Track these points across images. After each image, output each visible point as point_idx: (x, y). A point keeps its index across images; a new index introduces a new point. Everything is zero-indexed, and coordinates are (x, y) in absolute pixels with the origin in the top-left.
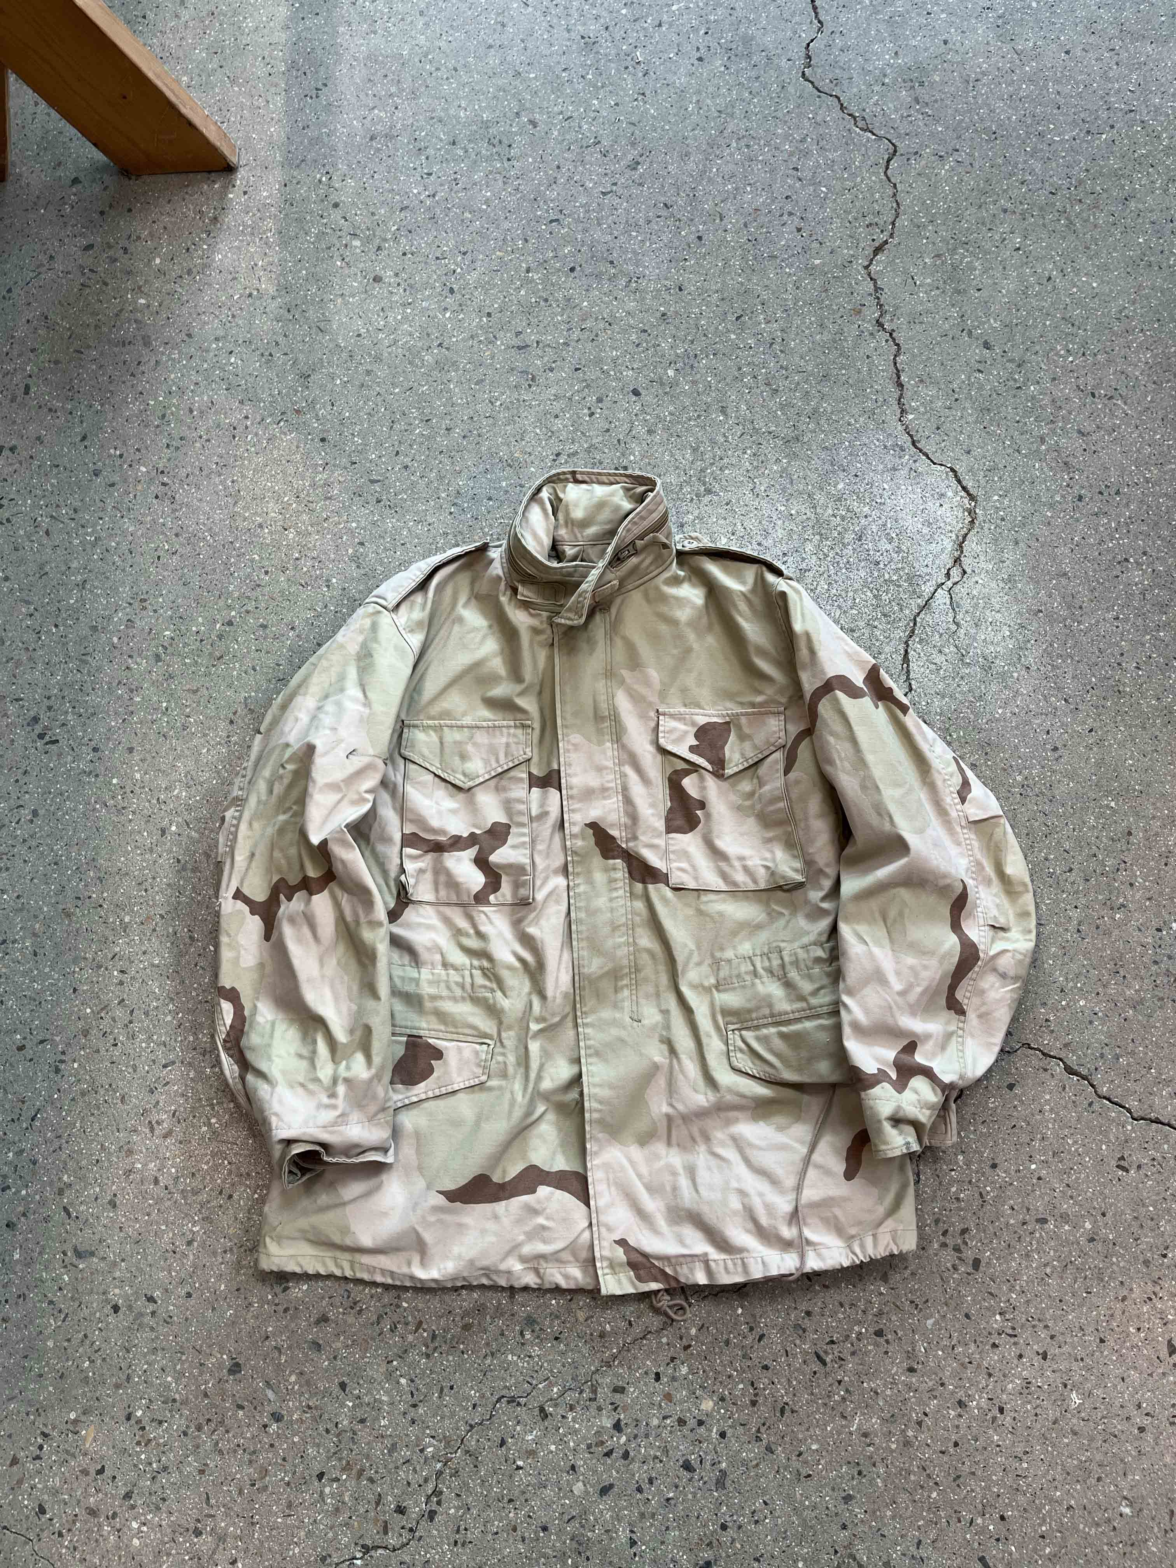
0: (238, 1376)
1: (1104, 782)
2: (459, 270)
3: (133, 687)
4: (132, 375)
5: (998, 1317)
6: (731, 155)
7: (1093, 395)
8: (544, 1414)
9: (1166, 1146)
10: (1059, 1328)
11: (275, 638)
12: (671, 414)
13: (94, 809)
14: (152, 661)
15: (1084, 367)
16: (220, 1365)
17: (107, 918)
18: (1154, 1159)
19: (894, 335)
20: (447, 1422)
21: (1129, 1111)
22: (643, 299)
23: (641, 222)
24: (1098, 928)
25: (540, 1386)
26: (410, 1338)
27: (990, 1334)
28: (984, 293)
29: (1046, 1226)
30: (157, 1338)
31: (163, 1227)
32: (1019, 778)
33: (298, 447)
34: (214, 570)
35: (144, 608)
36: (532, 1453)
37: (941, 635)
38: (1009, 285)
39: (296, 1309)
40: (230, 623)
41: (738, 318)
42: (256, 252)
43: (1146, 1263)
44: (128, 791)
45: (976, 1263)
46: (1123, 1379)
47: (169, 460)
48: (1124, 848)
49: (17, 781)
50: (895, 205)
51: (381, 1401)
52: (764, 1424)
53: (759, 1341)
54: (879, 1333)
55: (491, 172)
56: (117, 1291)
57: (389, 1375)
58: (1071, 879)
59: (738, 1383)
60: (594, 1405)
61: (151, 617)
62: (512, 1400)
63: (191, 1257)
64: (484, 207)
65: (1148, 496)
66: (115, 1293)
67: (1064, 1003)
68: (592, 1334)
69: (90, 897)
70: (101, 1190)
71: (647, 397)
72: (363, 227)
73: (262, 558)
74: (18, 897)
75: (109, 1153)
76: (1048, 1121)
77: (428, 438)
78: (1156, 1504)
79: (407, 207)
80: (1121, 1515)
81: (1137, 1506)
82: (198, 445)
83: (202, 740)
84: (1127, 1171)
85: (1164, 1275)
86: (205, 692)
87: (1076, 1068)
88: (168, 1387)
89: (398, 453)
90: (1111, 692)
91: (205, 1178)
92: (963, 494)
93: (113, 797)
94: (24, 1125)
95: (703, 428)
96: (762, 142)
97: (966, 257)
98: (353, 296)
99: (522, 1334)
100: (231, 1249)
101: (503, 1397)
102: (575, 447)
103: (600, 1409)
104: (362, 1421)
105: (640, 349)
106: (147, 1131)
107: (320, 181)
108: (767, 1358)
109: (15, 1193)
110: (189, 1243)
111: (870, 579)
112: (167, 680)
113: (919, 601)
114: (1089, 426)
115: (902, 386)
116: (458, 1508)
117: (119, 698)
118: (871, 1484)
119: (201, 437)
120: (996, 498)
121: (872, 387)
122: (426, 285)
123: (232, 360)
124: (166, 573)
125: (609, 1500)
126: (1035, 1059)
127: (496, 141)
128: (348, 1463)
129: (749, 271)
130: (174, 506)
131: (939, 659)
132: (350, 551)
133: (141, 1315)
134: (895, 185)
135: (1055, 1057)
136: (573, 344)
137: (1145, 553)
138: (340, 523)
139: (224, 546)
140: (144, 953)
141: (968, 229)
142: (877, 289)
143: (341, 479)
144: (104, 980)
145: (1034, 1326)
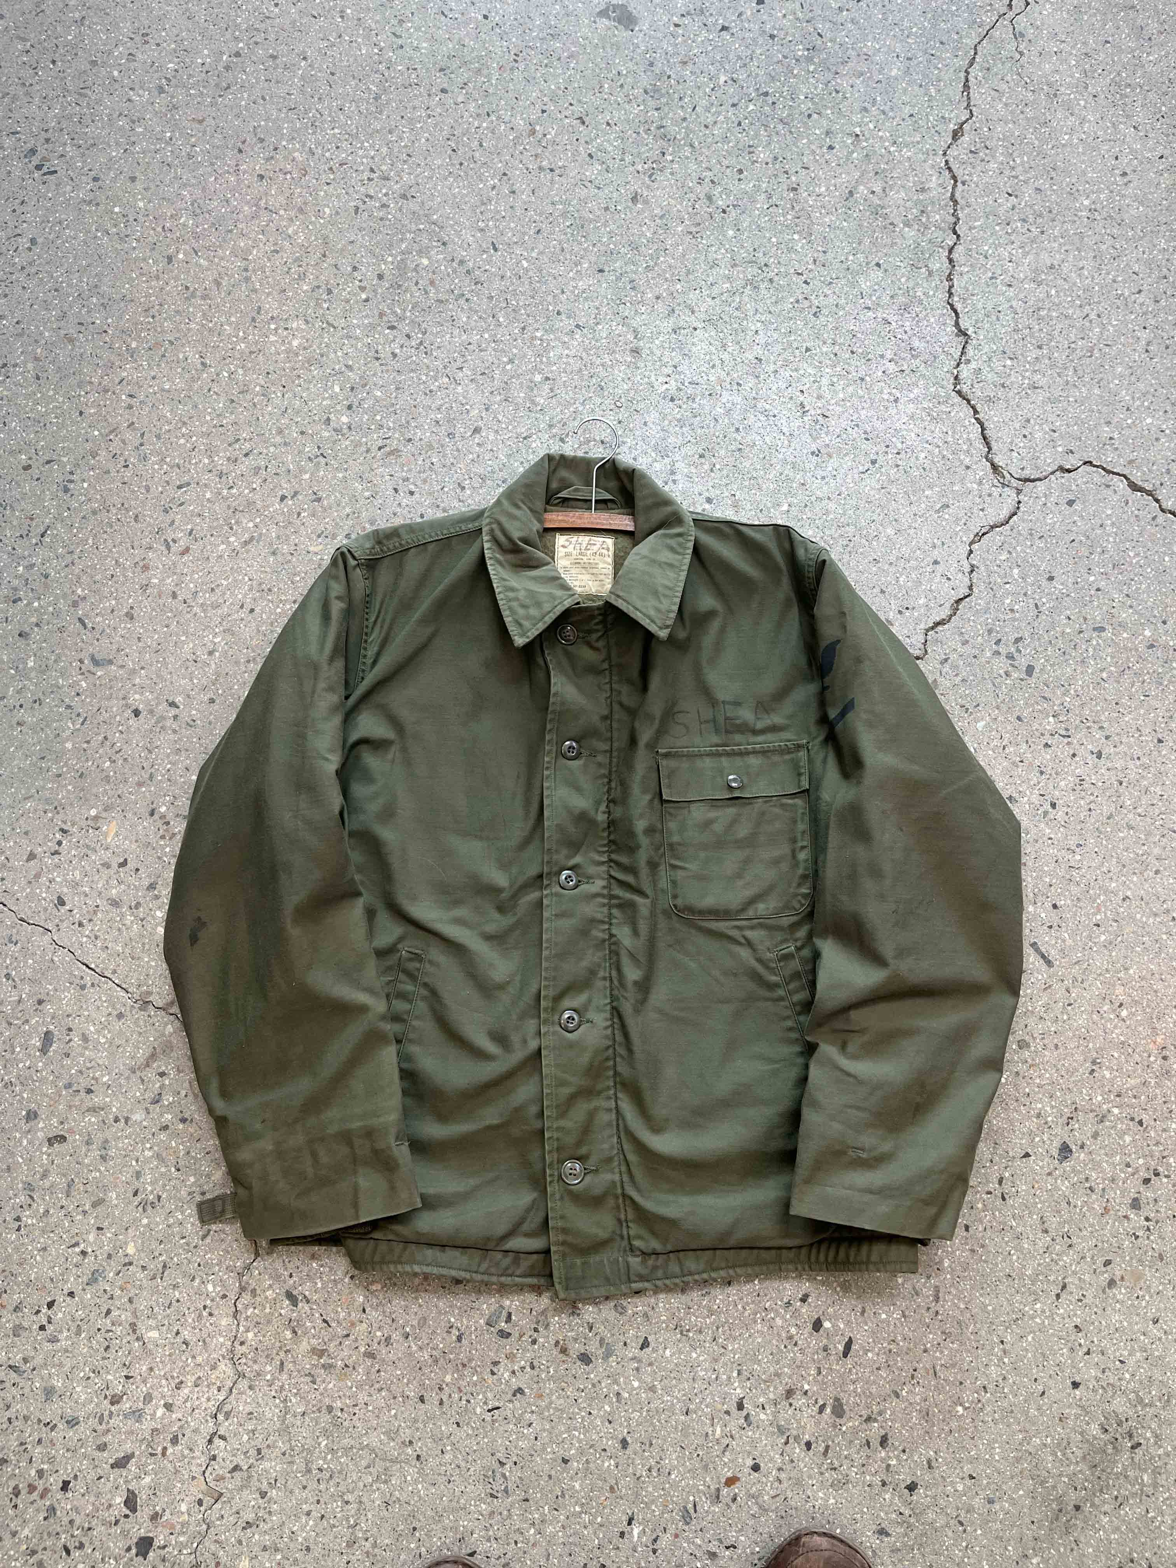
3: (136, 118)
5: (1051, 719)
10: (1114, 730)
11: (286, 68)
13: (96, 237)
14: (155, 91)
17: (112, 343)
24: (1167, 348)
27: (1042, 735)
29: (1103, 634)
30: (180, 739)
31: (183, 638)
32: (1086, 203)
35: (147, 43)
37: (1003, 63)
40: (238, 55)
44: (131, 219)
45: (1030, 670)
49: (14, 211)
56: (137, 697)
58: (1141, 300)
61: (152, 50)
63: (213, 666)
66: (135, 699)
67: (1129, 421)
69: (93, 323)
70: (117, 604)
74: (17, 323)
75: (124, 568)
76: (1109, 535)
83: (209, 169)
86: (213, 123)
87: (1140, 483)
91: (224, 594)
93: (115, 226)
94: (34, 541)
100: (254, 659)
106: (163, 548)
109: (27, 605)
110: (211, 653)
112: (170, 111)
113: (980, 30)
117: (121, 128)
126: (1098, 476)
131: (1003, 84)
133: (163, 718)
135: (1118, 474)
140: (154, 378)
144: (112, 403)
145: (1088, 728)
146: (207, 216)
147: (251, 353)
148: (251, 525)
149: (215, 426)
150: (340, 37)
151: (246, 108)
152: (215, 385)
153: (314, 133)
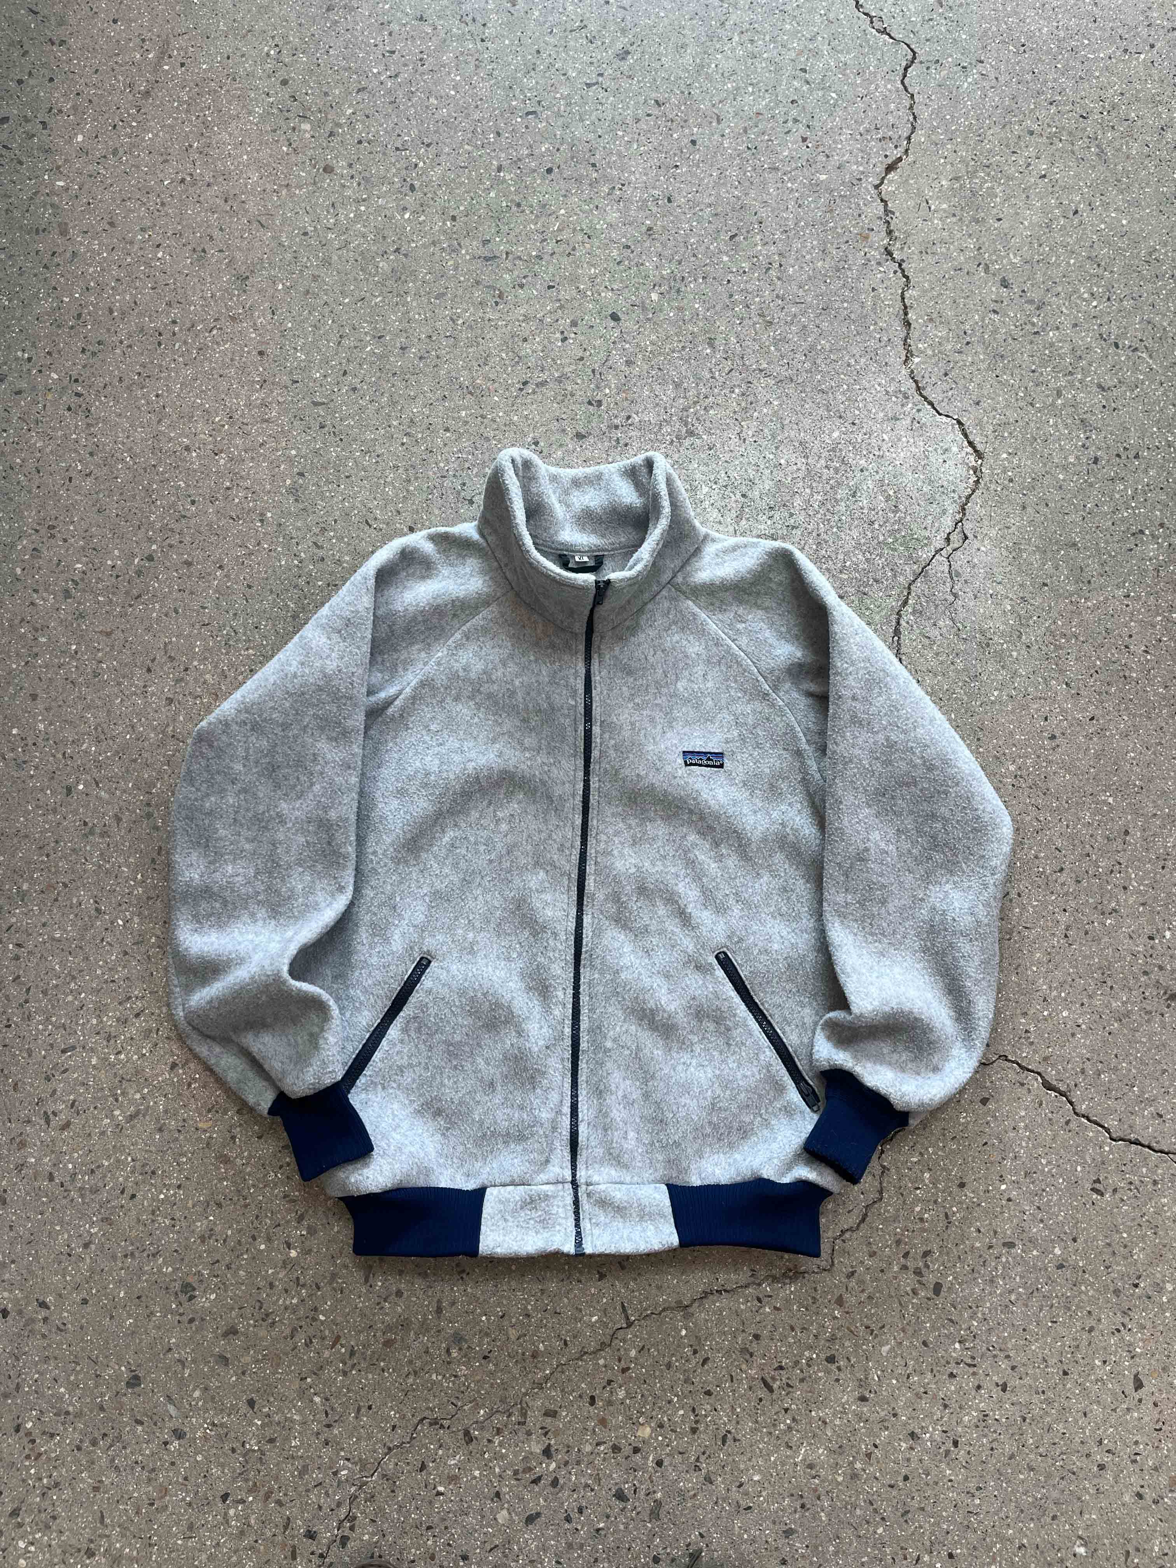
0: (137, 1389)
1: (1102, 775)
2: (421, 164)
3: (39, 626)
4: (46, 267)
5: (957, 1345)
6: (733, 50)
7: (1117, 346)
8: (469, 1438)
9: (1144, 1170)
10: (1019, 1358)
11: (201, 577)
12: (653, 343)
14: (61, 595)
15: (1109, 313)
16: (117, 1378)
18: (1131, 1183)
19: (904, 266)
20: (364, 1443)
21: (1108, 1131)
22: (627, 209)
23: (629, 120)
24: (1086, 933)
25: (466, 1408)
26: (327, 1354)
27: (948, 1363)
28: (1005, 224)
29: (1013, 1251)
30: (49, 1345)
31: (58, 1228)
32: (1012, 768)
33: (232, 360)
34: (134, 496)
35: (53, 536)
36: (453, 1479)
37: (937, 606)
38: (1031, 217)
39: (203, 1320)
40: (150, 558)
41: (732, 237)
42: (191, 132)
43: (1117, 1292)
44: (30, 742)
45: (937, 1288)
46: (1085, 1414)
47: (84, 367)
48: (1119, 849)
50: (911, 118)
51: (292, 1421)
52: (704, 1453)
53: (703, 1365)
54: (831, 1359)
55: (462, 53)
57: (302, 1393)
58: (1062, 880)
59: (678, 1409)
60: (523, 1429)
61: (58, 546)
62: (435, 1422)
63: (88, 1261)
64: (453, 93)
65: (1169, 461)
67: (1046, 1013)
68: (523, 1354)
71: (628, 324)
72: (314, 109)
73: (189, 486)
77: (381, 357)
78: (1111, 1544)
79: (364, 89)
80: (1075, 1555)
81: (1092, 1547)
82: (118, 351)
83: (116, 689)
84: (1102, 1195)
85: (1135, 1306)
86: (120, 635)
87: (1054, 1083)
88: (61, 1398)
89: (345, 373)
90: (1116, 678)
91: (105, 1176)
92: (970, 450)
93: (13, 750)
95: (688, 360)
96: (767, 38)
97: (986, 182)
98: (300, 187)
99: (448, 1351)
100: (132, 1254)
101: (425, 1418)
102: (544, 376)
103: (529, 1433)
104: (272, 1441)
105: (622, 267)
106: (42, 1122)
107: (268, 55)
108: (711, 1382)
110: (86, 1246)
111: (863, 541)
112: (76, 619)
113: (916, 567)
114: (1109, 380)
115: (909, 324)
116: (373, 1534)
117: (23, 637)
118: (814, 1518)
119: (121, 342)
120: (1005, 456)
121: (876, 324)
122: (383, 180)
123: (160, 255)
124: (78, 497)
125: (535, 1529)
126: (1012, 1073)
127: (469, 19)
128: (255, 1484)
129: (747, 184)
130: (89, 421)
131: (934, 633)
132: (288, 482)
133: (33, 1321)
134: (912, 95)
135: (1032, 1071)
136: (546, 257)
137: (1162, 525)
138: (277, 450)
139: (145, 469)
140: (44, 925)
141: (990, 151)
142: (887, 212)
143: (281, 399)
145: (995, 1356)
146: (111, 742)
147: (149, 898)
148: (138, 1096)
149: (106, 982)
150: (258, 544)
151: (158, 620)
152: (109, 933)
153: (227, 653)
